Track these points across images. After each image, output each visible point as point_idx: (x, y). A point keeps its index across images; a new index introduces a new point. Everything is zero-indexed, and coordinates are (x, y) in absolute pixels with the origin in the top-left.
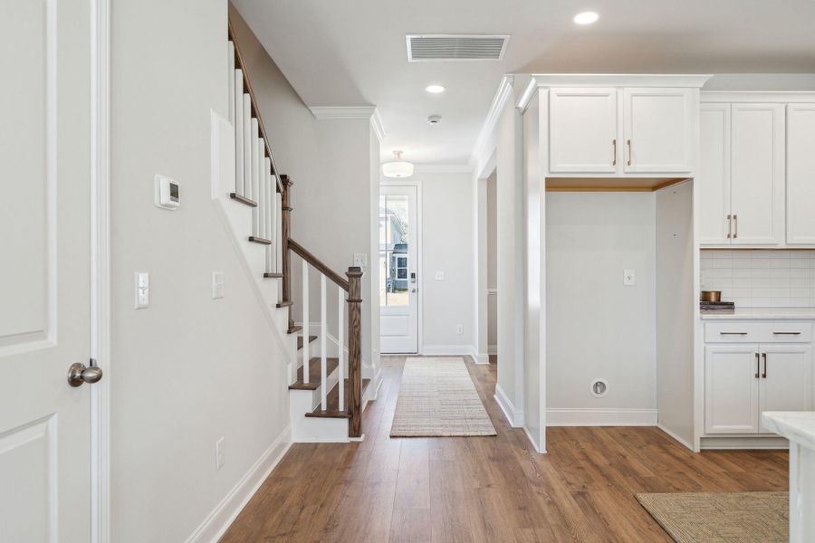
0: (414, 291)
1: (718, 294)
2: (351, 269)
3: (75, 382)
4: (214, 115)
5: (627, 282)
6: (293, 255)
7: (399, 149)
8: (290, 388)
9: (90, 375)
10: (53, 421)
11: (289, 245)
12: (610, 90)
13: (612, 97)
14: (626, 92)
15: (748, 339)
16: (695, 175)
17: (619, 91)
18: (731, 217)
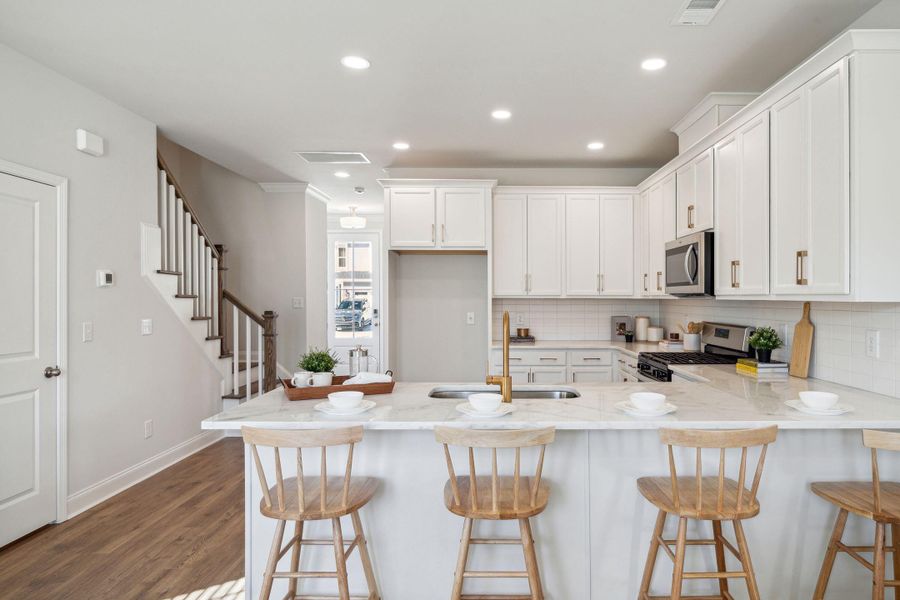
0: (376, 325)
1: (527, 330)
2: (266, 313)
3: (48, 376)
4: (144, 228)
5: (469, 322)
6: (227, 303)
7: (354, 205)
8: (223, 398)
9: (54, 372)
10: (37, 393)
11: (224, 295)
12: (430, 189)
13: (432, 194)
14: (441, 191)
15: (523, 363)
16: (489, 248)
17: (437, 190)
18: (527, 276)
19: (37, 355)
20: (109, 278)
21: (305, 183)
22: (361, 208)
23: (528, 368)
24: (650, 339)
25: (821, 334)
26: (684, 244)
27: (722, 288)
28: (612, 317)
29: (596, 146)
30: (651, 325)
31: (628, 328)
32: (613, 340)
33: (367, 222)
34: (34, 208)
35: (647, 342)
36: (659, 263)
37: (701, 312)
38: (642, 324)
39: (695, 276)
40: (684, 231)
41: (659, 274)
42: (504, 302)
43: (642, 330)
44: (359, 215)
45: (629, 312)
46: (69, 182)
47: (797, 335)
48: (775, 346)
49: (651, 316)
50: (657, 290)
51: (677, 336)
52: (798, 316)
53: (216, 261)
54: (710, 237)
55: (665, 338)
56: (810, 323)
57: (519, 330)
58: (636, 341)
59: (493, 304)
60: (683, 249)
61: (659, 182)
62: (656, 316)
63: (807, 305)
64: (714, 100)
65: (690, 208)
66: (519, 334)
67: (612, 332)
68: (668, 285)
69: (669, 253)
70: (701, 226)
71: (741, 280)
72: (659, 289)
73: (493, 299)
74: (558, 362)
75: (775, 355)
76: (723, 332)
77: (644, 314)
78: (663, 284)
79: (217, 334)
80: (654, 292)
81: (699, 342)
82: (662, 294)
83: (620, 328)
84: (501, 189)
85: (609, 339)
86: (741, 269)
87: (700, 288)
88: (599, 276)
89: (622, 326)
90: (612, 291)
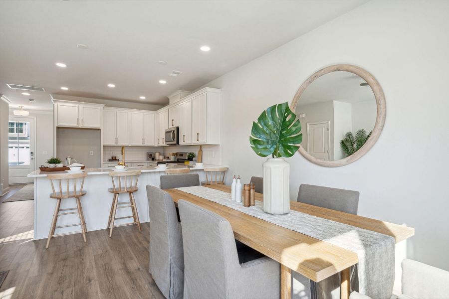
0: (32, 159)
1: (115, 157)
5: (91, 155)
7: (22, 105)
12: (77, 105)
13: (77, 107)
14: (81, 106)
16: (101, 128)
18: (116, 139)
22: (25, 107)
25: (203, 153)
26: (171, 130)
27: (181, 142)
28: (147, 153)
29: (143, 98)
30: (160, 155)
31: (153, 156)
32: (148, 160)
33: (30, 113)
35: (159, 160)
36: (163, 135)
37: (175, 150)
38: (157, 154)
39: (174, 139)
40: (171, 126)
41: (163, 139)
42: (108, 147)
43: (157, 156)
44: (25, 110)
45: (153, 151)
47: (199, 154)
48: (194, 157)
49: (160, 152)
50: (162, 143)
51: (169, 157)
52: (199, 149)
54: (178, 129)
55: (165, 158)
56: (201, 150)
57: (112, 157)
58: (155, 160)
59: (103, 148)
60: (171, 131)
61: (163, 111)
62: (162, 152)
63: (201, 146)
64: (179, 92)
65: (173, 120)
67: (147, 158)
68: (166, 142)
69: (166, 132)
70: (176, 125)
71: (185, 140)
72: (163, 143)
73: (104, 146)
75: (194, 159)
76: (181, 155)
77: (158, 151)
78: (164, 142)
80: (161, 144)
81: (175, 158)
82: (165, 144)
83: (150, 156)
84: (106, 108)
85: (146, 160)
86: (185, 137)
87: (175, 142)
88: (143, 139)
90: (147, 144)
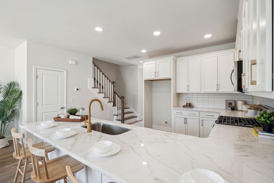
1: (191, 104)
2: (122, 96)
3: (62, 109)
4: (89, 79)
8: (114, 115)
10: (59, 112)
11: (115, 93)
13: (155, 63)
15: (182, 114)
16: (172, 78)
17: (157, 62)
18: (188, 86)
19: (59, 104)
20: (77, 89)
21: (137, 65)
23: (185, 116)
24: (243, 110)
28: (226, 100)
30: (244, 104)
31: (233, 105)
32: (226, 109)
34: (58, 77)
35: (242, 111)
38: (240, 103)
42: (183, 94)
43: (240, 106)
45: (234, 98)
46: (67, 71)
49: (245, 100)
53: (113, 85)
57: (187, 103)
58: (237, 110)
65: (239, 51)
66: (187, 105)
67: (226, 106)
74: (196, 115)
77: (242, 99)
79: (113, 101)
83: (229, 104)
84: (179, 58)
85: (225, 108)
88: (217, 85)
89: (230, 104)
